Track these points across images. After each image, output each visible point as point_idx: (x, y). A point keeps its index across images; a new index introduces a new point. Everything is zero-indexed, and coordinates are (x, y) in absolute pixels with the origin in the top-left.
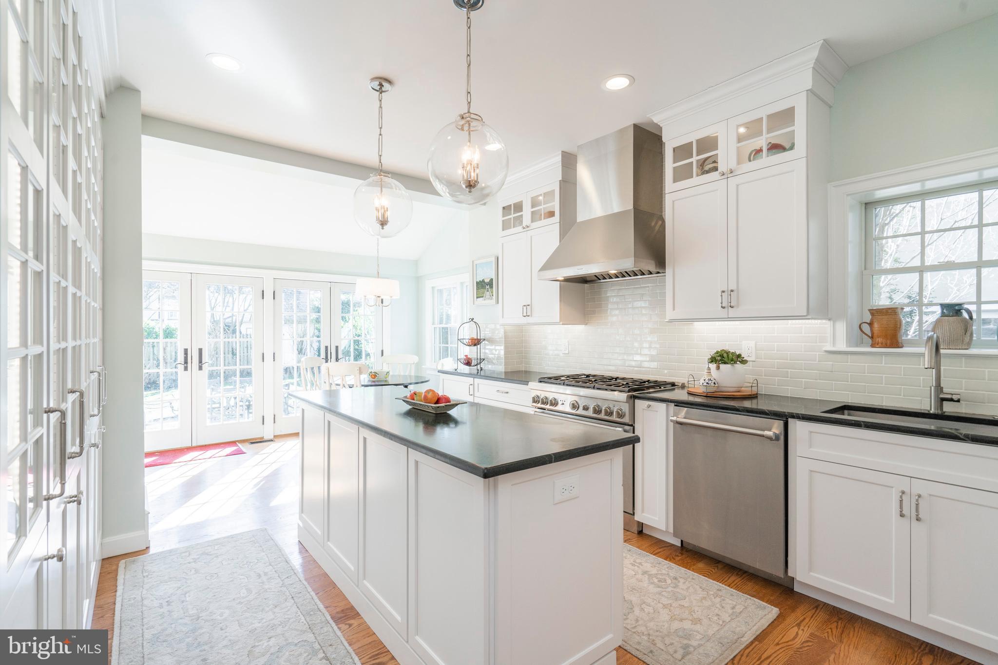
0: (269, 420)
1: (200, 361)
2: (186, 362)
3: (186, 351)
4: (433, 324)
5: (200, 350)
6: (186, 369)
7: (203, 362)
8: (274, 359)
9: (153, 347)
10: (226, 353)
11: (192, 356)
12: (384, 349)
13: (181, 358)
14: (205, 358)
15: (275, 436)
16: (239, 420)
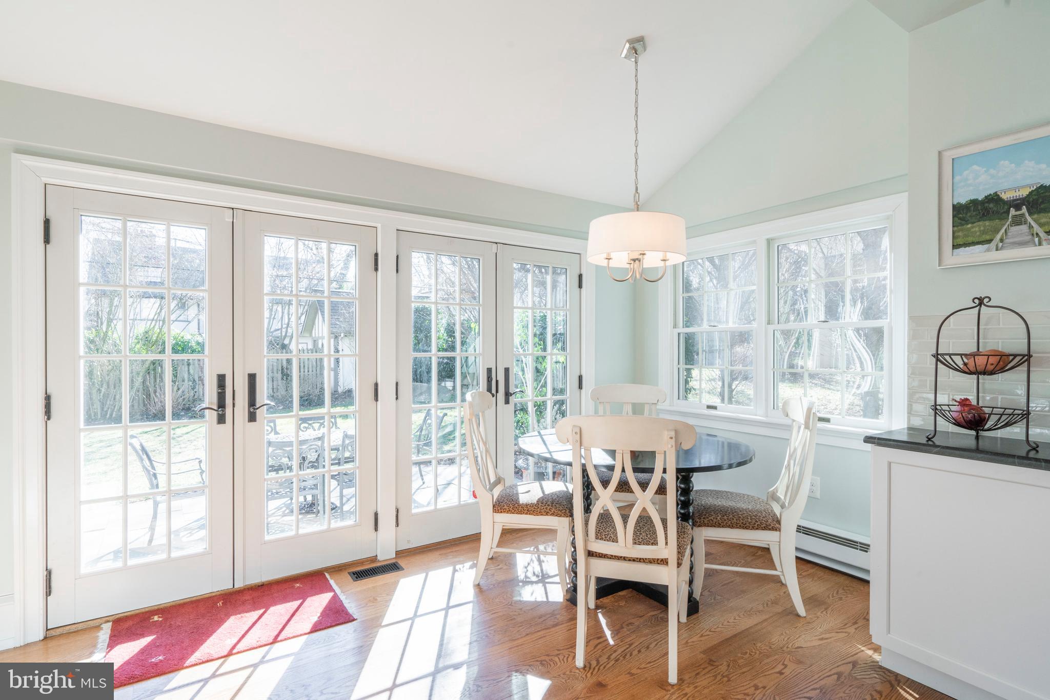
0: (387, 521)
1: (252, 402)
2: (221, 404)
3: (221, 379)
4: (675, 326)
5: (252, 378)
6: (221, 419)
7: (258, 404)
8: (397, 394)
9: (189, 365)
10: (275, 372)
11: (234, 391)
12: (583, 374)
13: (210, 395)
14: (263, 396)
15: (399, 553)
16: (329, 523)
